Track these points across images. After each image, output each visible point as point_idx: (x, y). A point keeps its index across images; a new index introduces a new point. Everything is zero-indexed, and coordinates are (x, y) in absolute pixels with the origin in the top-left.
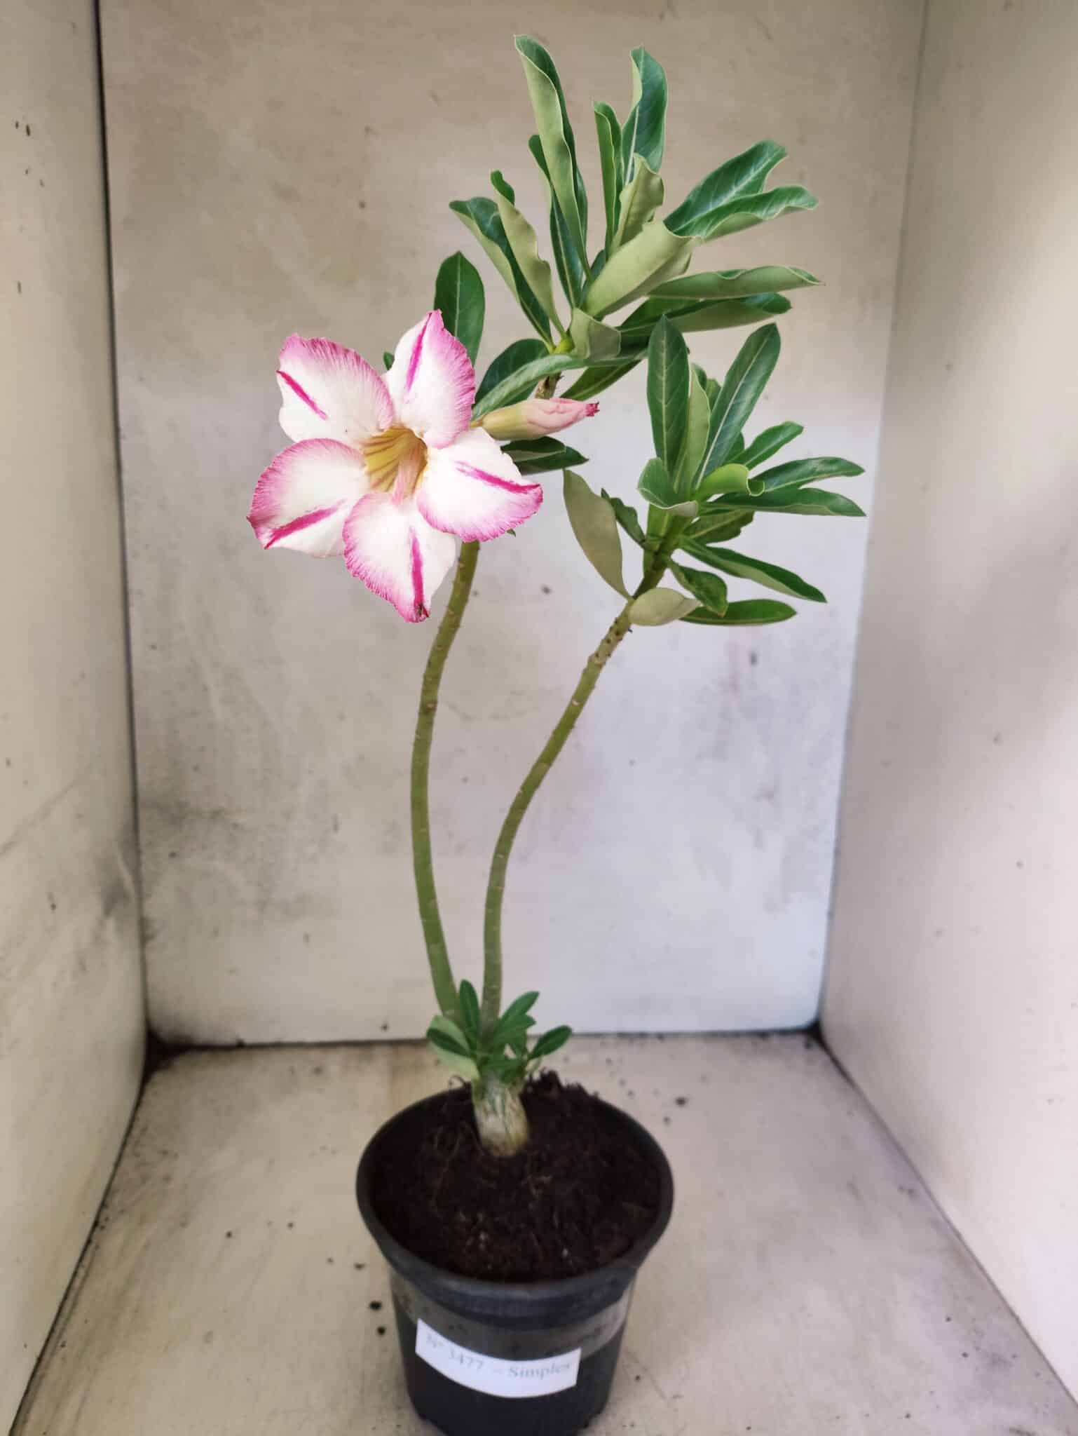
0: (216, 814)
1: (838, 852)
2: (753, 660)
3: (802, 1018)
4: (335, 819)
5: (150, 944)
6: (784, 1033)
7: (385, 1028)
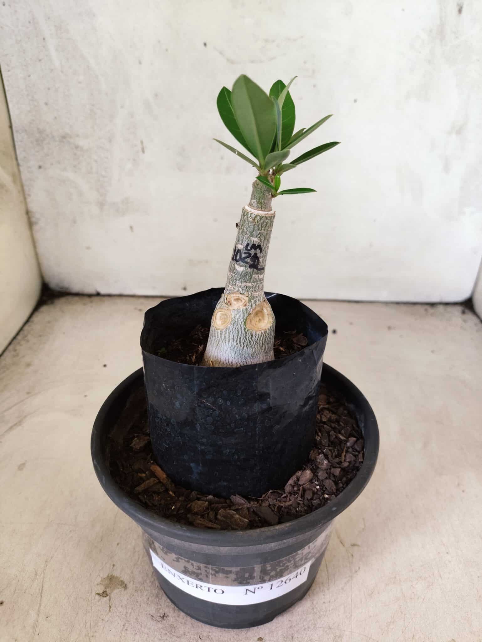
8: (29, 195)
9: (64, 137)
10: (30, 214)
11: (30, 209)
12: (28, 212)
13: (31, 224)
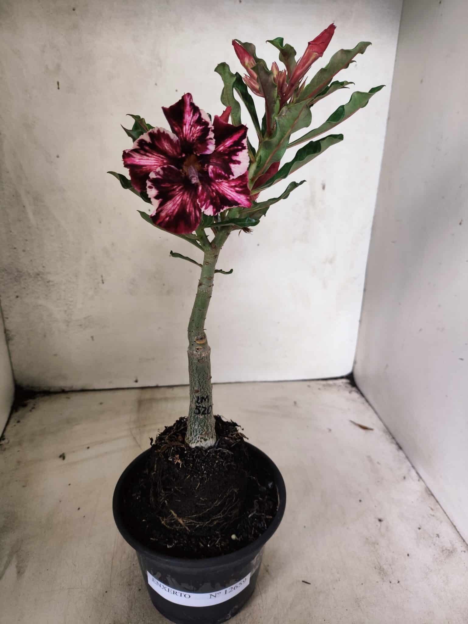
1: (365, 290)
2: (324, 188)
3: (346, 371)
4: (102, 276)
5: (11, 342)
6: (335, 379)
7: (136, 381)
8: (7, 318)
9: (38, 274)
10: (7, 332)
11: (7, 328)
12: (6, 331)
13: (8, 340)
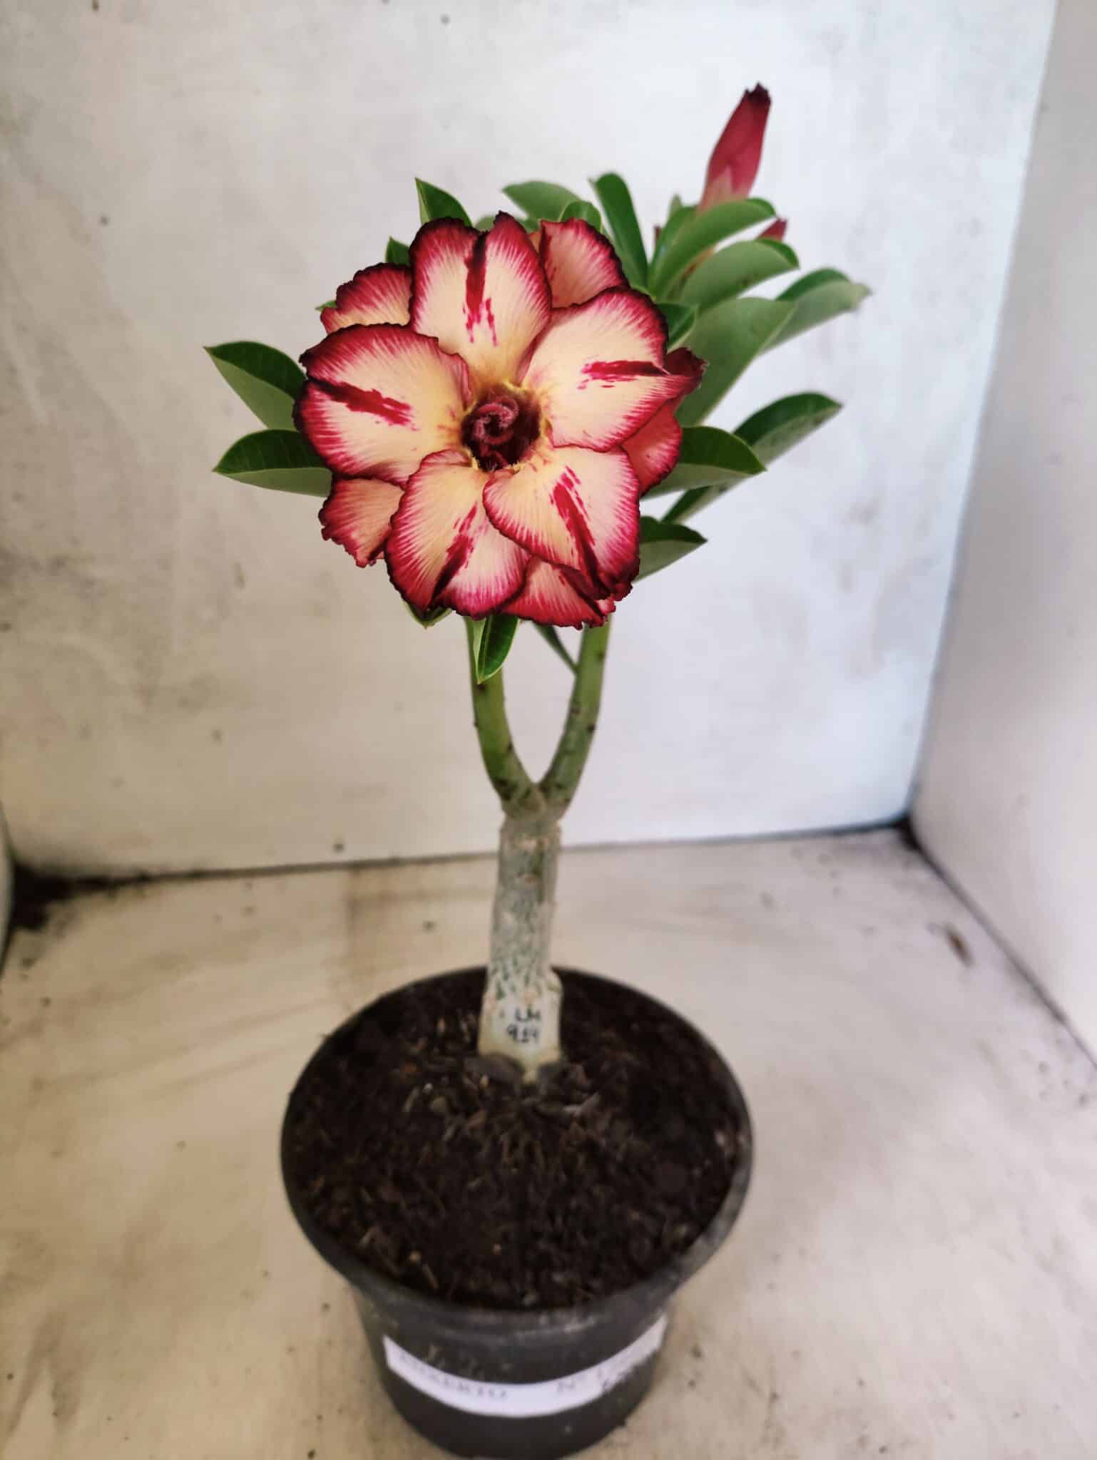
0: (59, 563)
3: (890, 807)
4: (238, 567)
6: (864, 830)
7: (339, 847)
